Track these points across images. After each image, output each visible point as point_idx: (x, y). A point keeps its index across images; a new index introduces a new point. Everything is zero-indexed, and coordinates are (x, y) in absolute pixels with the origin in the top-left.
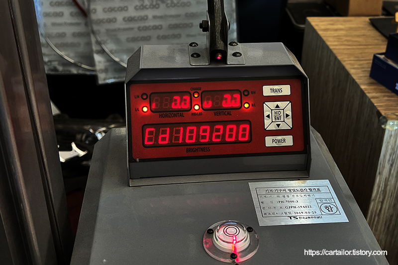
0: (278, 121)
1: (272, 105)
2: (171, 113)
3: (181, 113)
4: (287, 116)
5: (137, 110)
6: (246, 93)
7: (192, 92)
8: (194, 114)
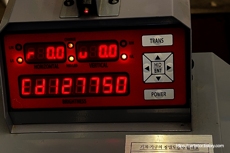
0: (158, 73)
1: (152, 56)
2: (46, 64)
3: (56, 64)
4: (169, 68)
5: (12, 61)
6: (124, 44)
7: (66, 43)
8: (69, 66)
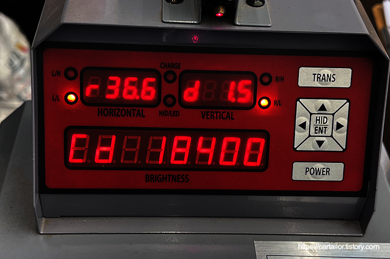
0: (320, 134)
1: (313, 104)
2: (121, 108)
3: (141, 109)
4: (339, 126)
5: (56, 98)
6: (266, 79)
7: (163, 72)
8: (163, 113)
